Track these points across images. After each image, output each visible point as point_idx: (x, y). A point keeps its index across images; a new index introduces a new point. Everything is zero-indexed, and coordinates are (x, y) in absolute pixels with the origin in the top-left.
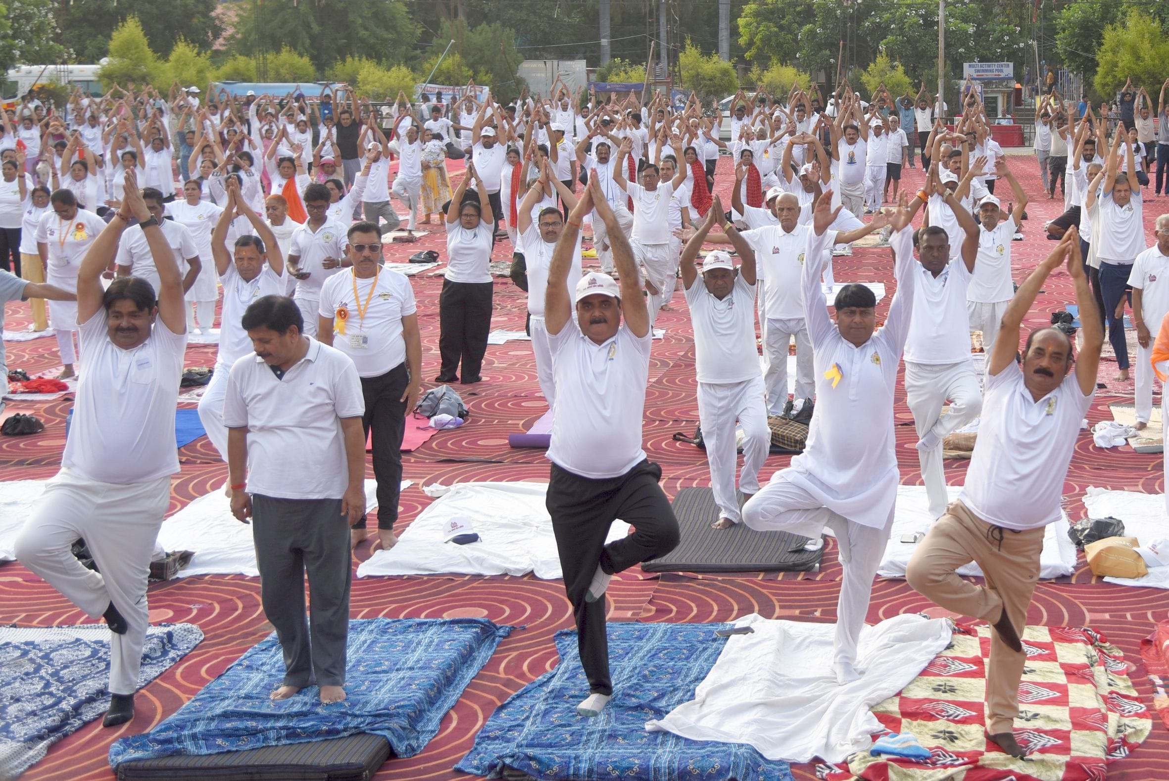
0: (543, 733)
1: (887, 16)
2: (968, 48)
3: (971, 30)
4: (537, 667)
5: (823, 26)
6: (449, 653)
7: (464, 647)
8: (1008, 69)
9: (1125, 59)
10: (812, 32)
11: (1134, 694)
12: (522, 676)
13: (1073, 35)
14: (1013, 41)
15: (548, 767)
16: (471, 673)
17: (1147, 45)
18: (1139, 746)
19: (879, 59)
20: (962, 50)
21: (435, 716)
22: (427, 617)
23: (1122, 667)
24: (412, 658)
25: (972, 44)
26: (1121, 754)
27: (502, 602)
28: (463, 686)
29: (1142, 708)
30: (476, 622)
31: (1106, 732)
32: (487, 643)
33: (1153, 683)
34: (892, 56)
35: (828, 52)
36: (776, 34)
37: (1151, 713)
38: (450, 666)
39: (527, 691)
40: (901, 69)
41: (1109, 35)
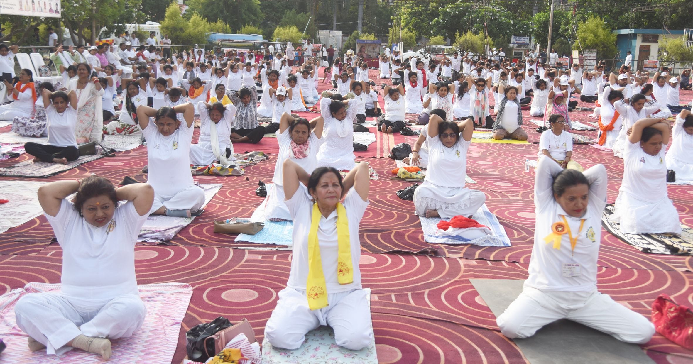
1: (474, 15)
3: (511, 22)
5: (443, 19)
8: (526, 40)
10: (438, 22)
20: (508, 31)
35: (444, 31)
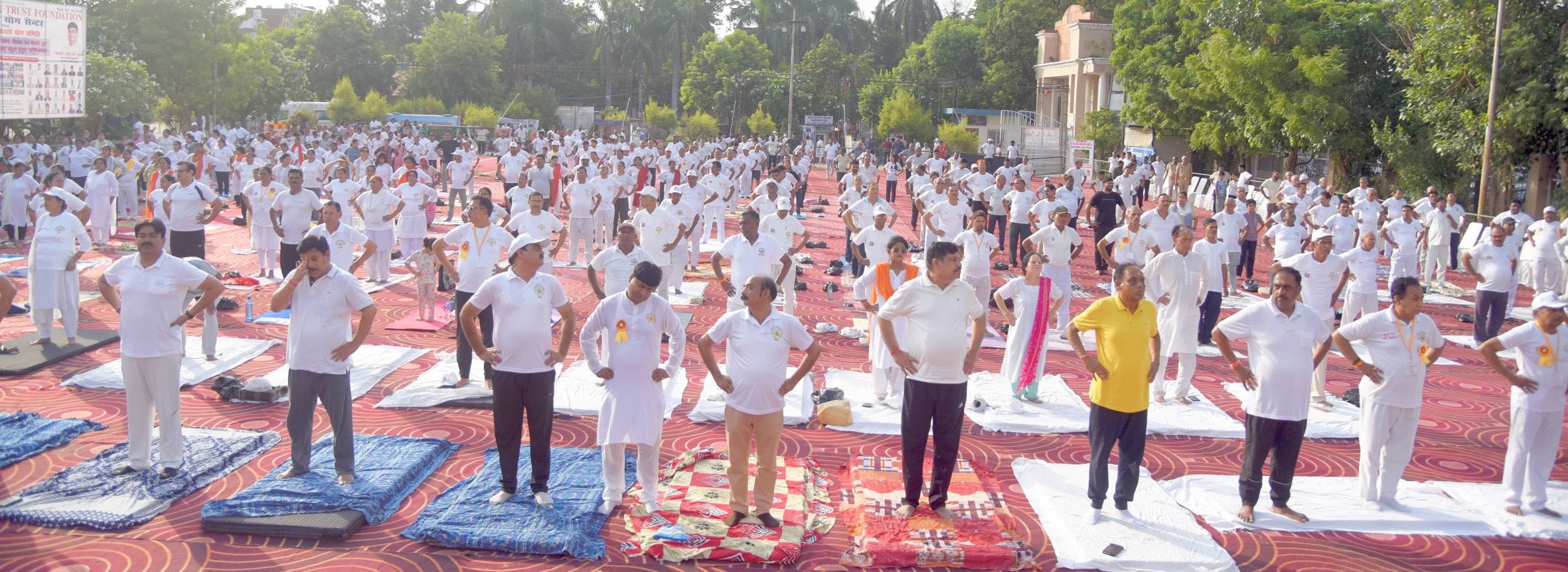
0: (457, 516)
1: (763, 88)
2: (808, 107)
3: (810, 97)
4: (469, 471)
5: (728, 93)
6: (416, 460)
7: (426, 456)
8: (830, 120)
9: (894, 116)
10: (721, 95)
11: (828, 500)
12: (458, 476)
13: (867, 103)
14: (833, 104)
15: (453, 538)
16: (429, 473)
17: (907, 109)
18: (825, 535)
19: (757, 112)
20: (803, 108)
21: (400, 499)
22: (413, 435)
23: (824, 483)
24: (392, 463)
25: (810, 105)
26: (811, 541)
27: (460, 428)
28: (421, 481)
29: (830, 510)
30: (437, 441)
31: (804, 527)
32: (444, 453)
33: (841, 494)
34: (765, 111)
36: (701, 96)
37: (836, 514)
38: (414, 468)
39: (458, 486)
40: (769, 117)
41: (886, 103)
